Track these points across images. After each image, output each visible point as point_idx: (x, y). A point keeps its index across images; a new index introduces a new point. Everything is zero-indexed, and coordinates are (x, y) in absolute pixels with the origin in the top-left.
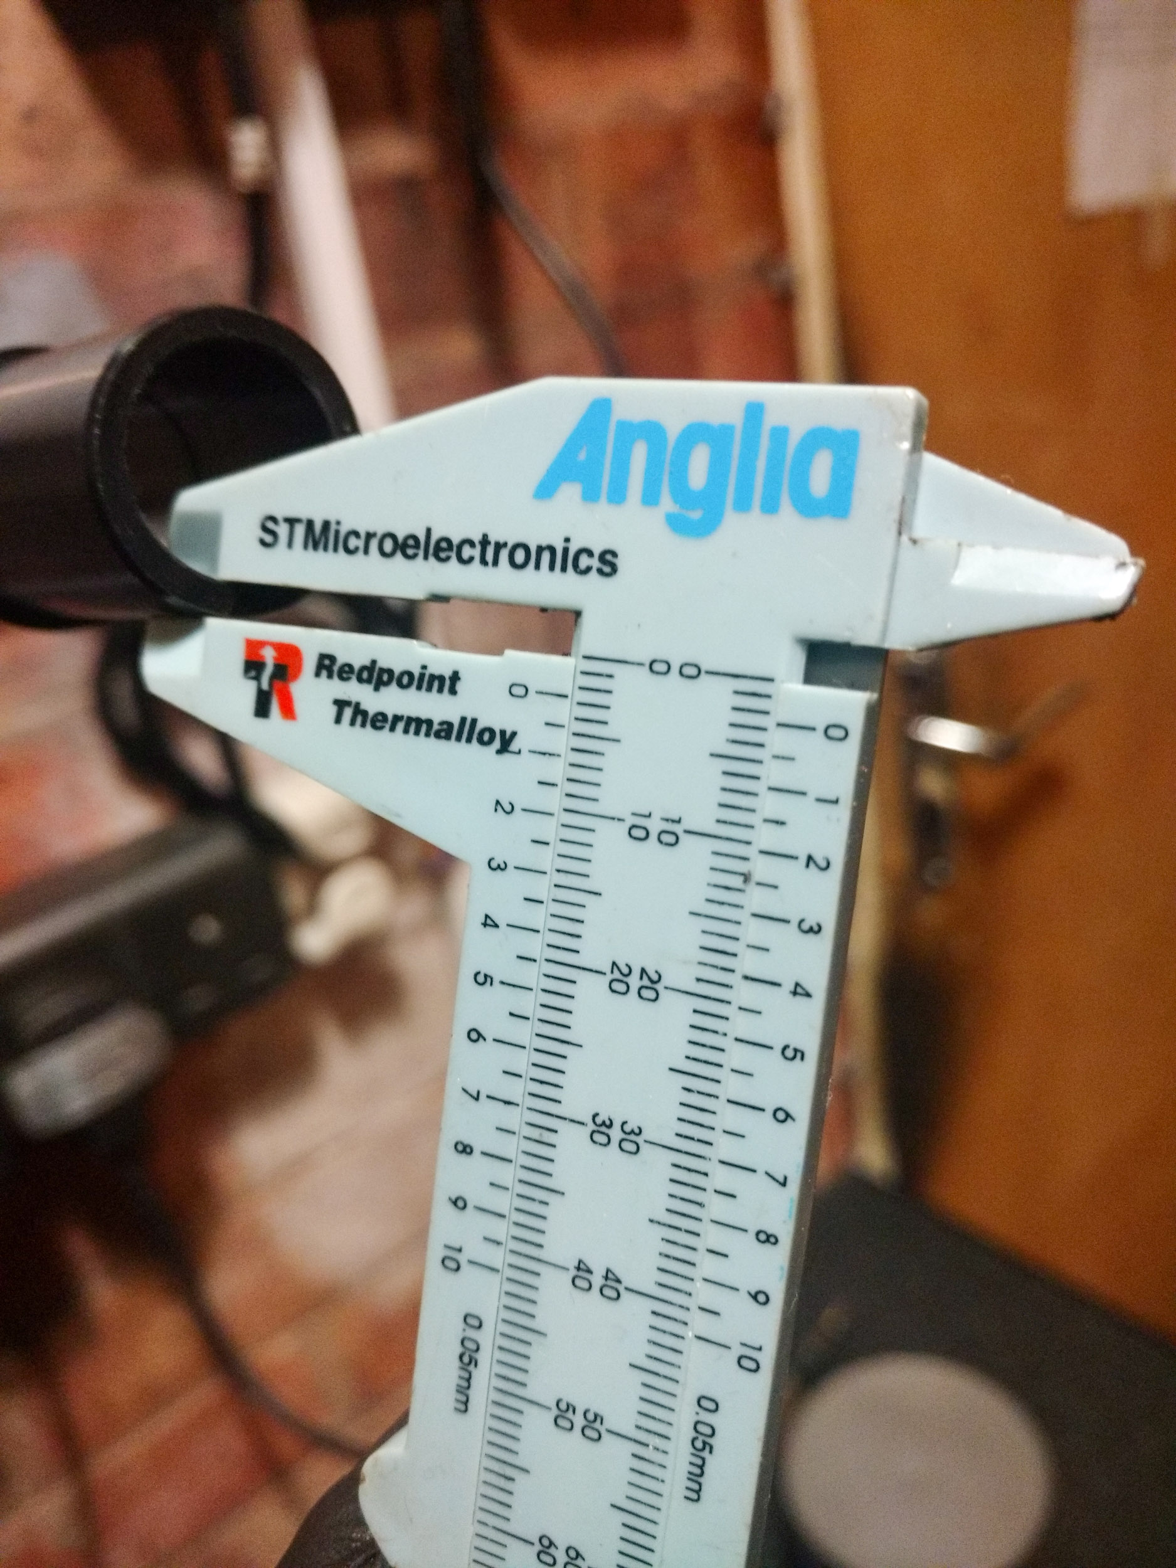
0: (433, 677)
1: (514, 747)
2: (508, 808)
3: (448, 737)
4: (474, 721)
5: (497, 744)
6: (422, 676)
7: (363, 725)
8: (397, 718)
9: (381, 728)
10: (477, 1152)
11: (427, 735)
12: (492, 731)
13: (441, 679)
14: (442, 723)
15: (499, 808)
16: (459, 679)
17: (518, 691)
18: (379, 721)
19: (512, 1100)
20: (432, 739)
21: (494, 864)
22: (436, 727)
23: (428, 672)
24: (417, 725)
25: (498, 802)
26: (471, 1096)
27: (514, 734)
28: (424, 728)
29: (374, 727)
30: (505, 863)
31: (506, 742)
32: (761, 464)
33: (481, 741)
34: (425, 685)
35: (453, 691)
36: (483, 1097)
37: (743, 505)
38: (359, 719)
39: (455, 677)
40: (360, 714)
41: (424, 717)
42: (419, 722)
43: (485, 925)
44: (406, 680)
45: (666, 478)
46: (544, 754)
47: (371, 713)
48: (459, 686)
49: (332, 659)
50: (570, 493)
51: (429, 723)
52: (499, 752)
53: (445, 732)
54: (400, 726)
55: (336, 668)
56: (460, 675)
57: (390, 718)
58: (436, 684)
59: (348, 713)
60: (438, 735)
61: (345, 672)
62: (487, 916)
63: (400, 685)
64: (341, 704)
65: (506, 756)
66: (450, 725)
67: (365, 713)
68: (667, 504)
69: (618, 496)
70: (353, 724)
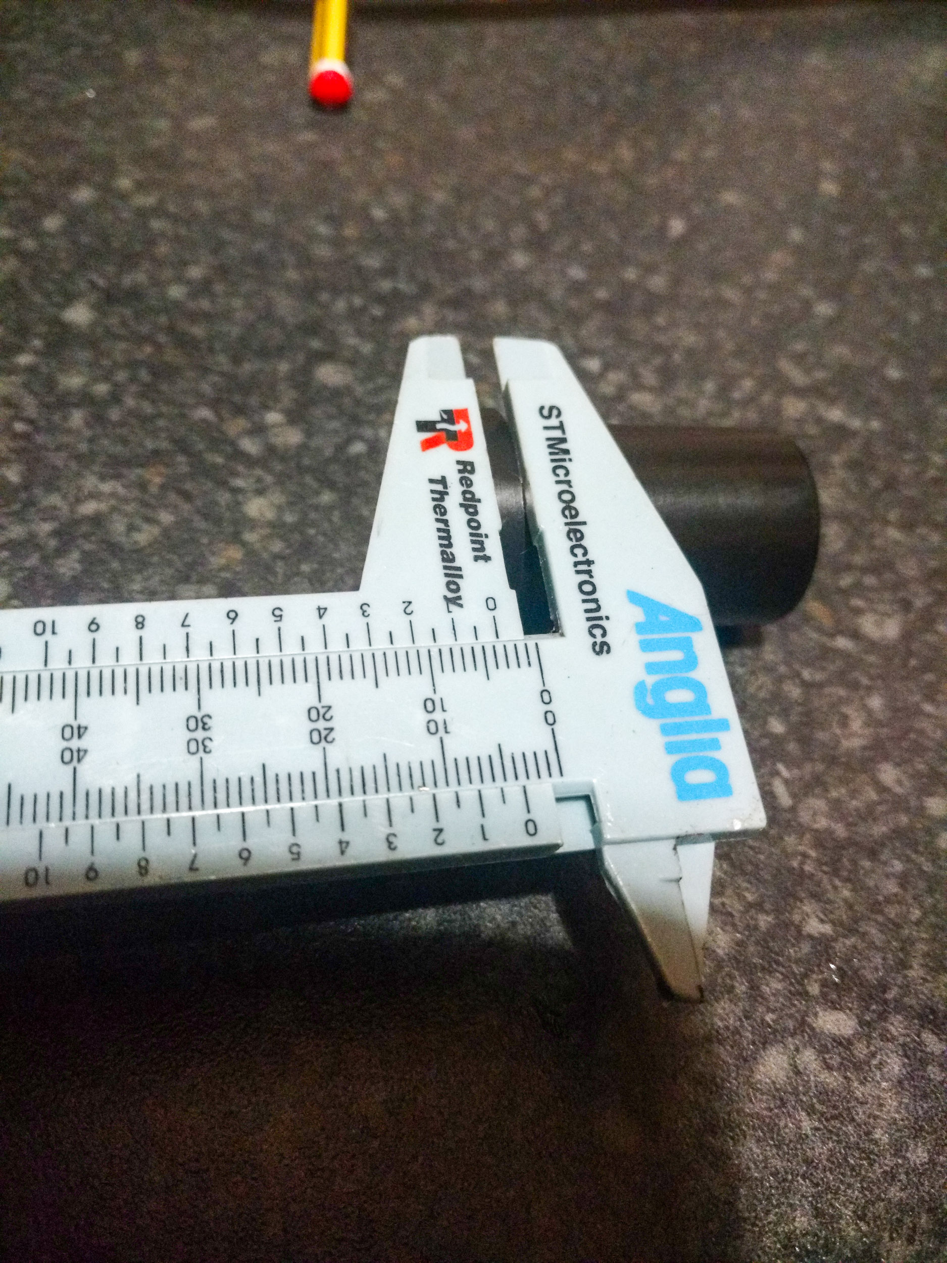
0: (482, 543)
1: (452, 607)
2: (408, 611)
3: (444, 560)
4: (461, 577)
5: (450, 595)
6: (480, 535)
7: (434, 499)
8: (446, 522)
9: (436, 512)
10: (140, 632)
11: (441, 546)
12: (458, 589)
13: (482, 549)
14: (452, 554)
15: (406, 604)
18: (440, 510)
20: (439, 549)
21: (365, 607)
22: (448, 550)
23: (483, 539)
24: (445, 537)
25: (410, 603)
26: (184, 622)
27: (461, 606)
28: (446, 542)
29: (435, 507)
30: (369, 615)
31: (454, 600)
32: (694, 736)
33: (448, 584)
34: (474, 538)
35: (476, 558)
36: (186, 630)
37: (665, 730)
38: (437, 496)
39: (487, 559)
40: (440, 496)
41: (452, 541)
42: (448, 538)
43: (319, 609)
44: (474, 525)
45: (667, 676)
46: (454, 629)
47: (444, 504)
48: (481, 563)
49: (472, 471)
50: (637, 614)
51: (450, 545)
52: (445, 597)
53: (448, 558)
54: (442, 526)
55: (466, 475)
56: (489, 562)
57: (444, 518)
58: (478, 546)
59: (439, 487)
60: (443, 553)
61: (466, 482)
62: (326, 609)
63: (469, 521)
64: (443, 481)
65: (444, 603)
66: (453, 560)
67: (442, 499)
68: (650, 680)
69: (646, 646)
70: (432, 492)
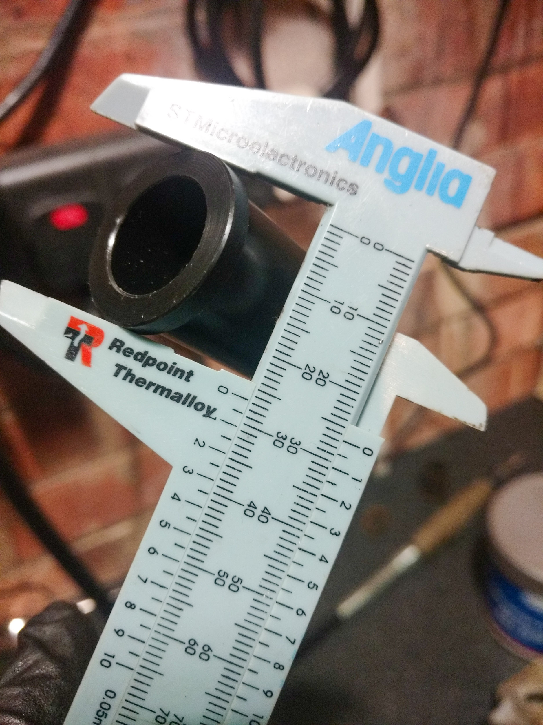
0: (178, 370)
1: (213, 415)
2: (202, 444)
3: (178, 401)
4: (195, 398)
5: (204, 412)
6: (172, 367)
7: (131, 381)
8: (151, 384)
9: (141, 386)
10: (137, 608)
11: (167, 397)
12: (203, 405)
13: (183, 372)
14: (176, 393)
15: (197, 443)
16: (193, 375)
17: (223, 390)
18: (140, 382)
19: (164, 585)
20: (169, 399)
21: (186, 470)
22: (172, 394)
23: (176, 367)
24: (161, 390)
25: (197, 440)
26: (142, 580)
27: (215, 410)
28: (166, 393)
29: (137, 384)
30: (192, 470)
31: (209, 412)
33: (196, 408)
34: (172, 372)
35: (187, 380)
36: (148, 582)
38: (129, 378)
39: (191, 373)
40: (130, 376)
41: (167, 387)
42: (164, 389)
43: (173, 498)
44: (162, 367)
46: (228, 423)
47: (137, 377)
48: (191, 378)
49: (122, 343)
51: (170, 391)
52: (204, 416)
53: (177, 398)
54: (152, 388)
55: (123, 348)
56: (193, 373)
57: (148, 382)
58: (179, 374)
59: (123, 373)
60: (172, 398)
61: (128, 352)
62: (175, 494)
63: (158, 368)
64: (120, 367)
65: (208, 418)
66: (181, 396)
67: (133, 376)
70: (124, 379)
